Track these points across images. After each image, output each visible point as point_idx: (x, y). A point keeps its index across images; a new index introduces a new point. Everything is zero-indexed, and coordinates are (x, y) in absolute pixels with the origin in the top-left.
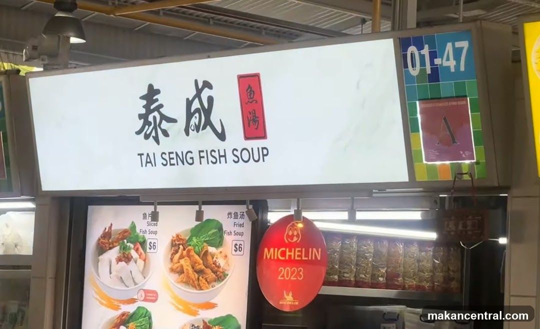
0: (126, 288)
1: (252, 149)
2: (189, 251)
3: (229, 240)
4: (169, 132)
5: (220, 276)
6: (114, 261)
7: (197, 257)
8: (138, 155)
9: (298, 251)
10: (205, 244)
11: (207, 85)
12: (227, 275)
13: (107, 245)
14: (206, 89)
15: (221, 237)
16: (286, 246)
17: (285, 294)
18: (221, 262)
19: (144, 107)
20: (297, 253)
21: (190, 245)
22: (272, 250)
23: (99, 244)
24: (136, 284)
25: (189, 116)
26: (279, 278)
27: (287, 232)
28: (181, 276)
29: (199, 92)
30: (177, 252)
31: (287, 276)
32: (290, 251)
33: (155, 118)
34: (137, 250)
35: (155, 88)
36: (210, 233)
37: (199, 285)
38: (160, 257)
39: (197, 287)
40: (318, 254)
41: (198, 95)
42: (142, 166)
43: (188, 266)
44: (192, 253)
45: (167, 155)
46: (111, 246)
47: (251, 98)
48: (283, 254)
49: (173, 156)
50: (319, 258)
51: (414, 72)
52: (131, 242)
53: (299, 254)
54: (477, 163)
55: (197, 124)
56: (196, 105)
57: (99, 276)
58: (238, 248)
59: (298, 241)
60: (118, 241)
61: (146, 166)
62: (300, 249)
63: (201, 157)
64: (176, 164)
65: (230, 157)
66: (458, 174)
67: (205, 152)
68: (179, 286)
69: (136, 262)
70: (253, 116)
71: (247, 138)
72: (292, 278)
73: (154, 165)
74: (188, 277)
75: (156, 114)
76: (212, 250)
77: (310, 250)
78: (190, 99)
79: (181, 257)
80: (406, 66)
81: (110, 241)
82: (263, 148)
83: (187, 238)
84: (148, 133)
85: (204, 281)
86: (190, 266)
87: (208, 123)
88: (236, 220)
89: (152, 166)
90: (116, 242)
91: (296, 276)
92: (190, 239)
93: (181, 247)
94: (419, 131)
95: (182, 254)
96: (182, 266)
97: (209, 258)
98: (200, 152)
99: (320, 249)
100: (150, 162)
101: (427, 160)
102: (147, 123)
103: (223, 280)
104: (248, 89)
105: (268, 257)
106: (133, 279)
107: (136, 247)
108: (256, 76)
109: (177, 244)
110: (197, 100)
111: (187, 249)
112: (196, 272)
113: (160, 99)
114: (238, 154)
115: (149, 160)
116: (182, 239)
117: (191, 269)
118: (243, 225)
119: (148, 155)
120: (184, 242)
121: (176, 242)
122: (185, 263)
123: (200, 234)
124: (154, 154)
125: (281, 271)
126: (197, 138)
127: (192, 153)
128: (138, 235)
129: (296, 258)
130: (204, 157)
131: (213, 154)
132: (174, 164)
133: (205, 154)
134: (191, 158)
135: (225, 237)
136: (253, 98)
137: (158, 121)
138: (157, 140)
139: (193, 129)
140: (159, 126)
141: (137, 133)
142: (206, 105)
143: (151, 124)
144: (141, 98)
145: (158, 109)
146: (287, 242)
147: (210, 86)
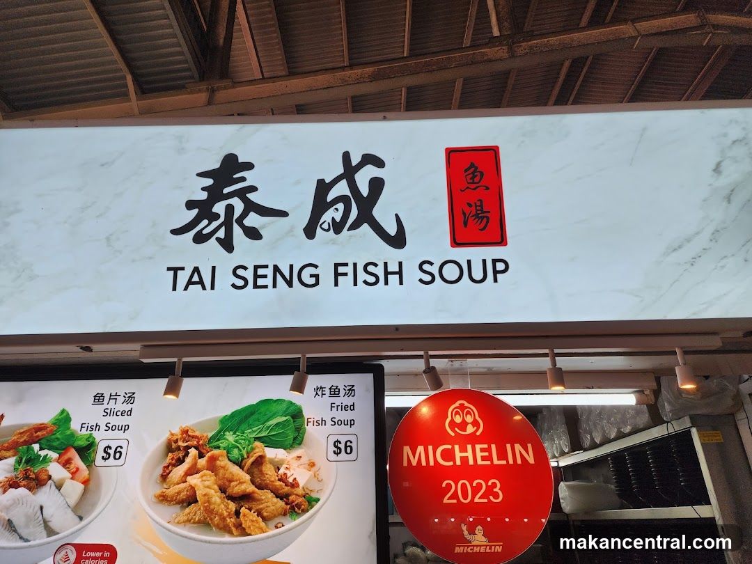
1: (469, 262)
2: (213, 459)
3: (318, 437)
4: (262, 232)
5: (295, 502)
7: (235, 470)
8: (169, 269)
9: (482, 450)
10: (257, 443)
11: (370, 159)
12: (318, 500)
14: (369, 167)
15: (300, 430)
16: (451, 441)
17: (466, 533)
18: (300, 475)
20: (479, 454)
21: (218, 447)
22: (420, 449)
26: (446, 501)
27: (450, 418)
28: (187, 510)
29: (349, 172)
30: (180, 461)
32: (463, 450)
33: (230, 209)
34: (66, 464)
35: (240, 161)
36: (273, 422)
37: (239, 526)
39: (233, 529)
40: (528, 453)
41: (348, 175)
42: (174, 289)
43: (208, 487)
44: (223, 462)
45: (251, 270)
47: (474, 183)
48: (448, 455)
49: (269, 272)
50: (531, 460)
52: (51, 448)
53: (486, 454)
55: (338, 220)
58: (342, 448)
59: (478, 433)
60: (14, 446)
61: (186, 289)
62: (486, 446)
63: (337, 275)
64: (271, 285)
65: (412, 274)
67: (351, 267)
69: (59, 487)
70: (477, 210)
72: (476, 500)
73: (208, 283)
74: (209, 511)
75: (235, 201)
76: (271, 453)
77: (508, 446)
78: (328, 181)
82: (494, 261)
83: (210, 435)
84: (205, 232)
85: (253, 516)
86: (216, 487)
87: (366, 217)
88: (337, 401)
89: (204, 288)
90: (8, 449)
91: (485, 496)
92: (218, 436)
93: (193, 451)
95: (195, 464)
96: (192, 488)
97: (269, 470)
98: (337, 266)
99: (529, 446)
100: (201, 282)
102: (206, 215)
103: (305, 511)
104: (470, 168)
105: (414, 463)
106: (45, 523)
107: (66, 457)
109: (182, 447)
110: (344, 181)
111: (209, 454)
112: (231, 498)
113: (251, 178)
114: (434, 270)
115: (196, 278)
116: (196, 437)
117: (219, 494)
118: (353, 407)
119: (196, 270)
120: (201, 442)
121: (180, 443)
122: (203, 484)
123: (243, 426)
124: (214, 268)
125: (449, 486)
126: (334, 242)
127: (316, 266)
128: (73, 435)
129: (480, 462)
130: (346, 274)
131: (371, 268)
132: (266, 287)
133: (349, 269)
134: (312, 276)
135: (310, 429)
136: (478, 183)
137: (237, 213)
138: (227, 244)
139: (326, 227)
140: (240, 221)
141: (176, 232)
142: (365, 191)
143: (217, 216)
144: (202, 175)
145: (241, 194)
146: (453, 434)
147: (379, 163)
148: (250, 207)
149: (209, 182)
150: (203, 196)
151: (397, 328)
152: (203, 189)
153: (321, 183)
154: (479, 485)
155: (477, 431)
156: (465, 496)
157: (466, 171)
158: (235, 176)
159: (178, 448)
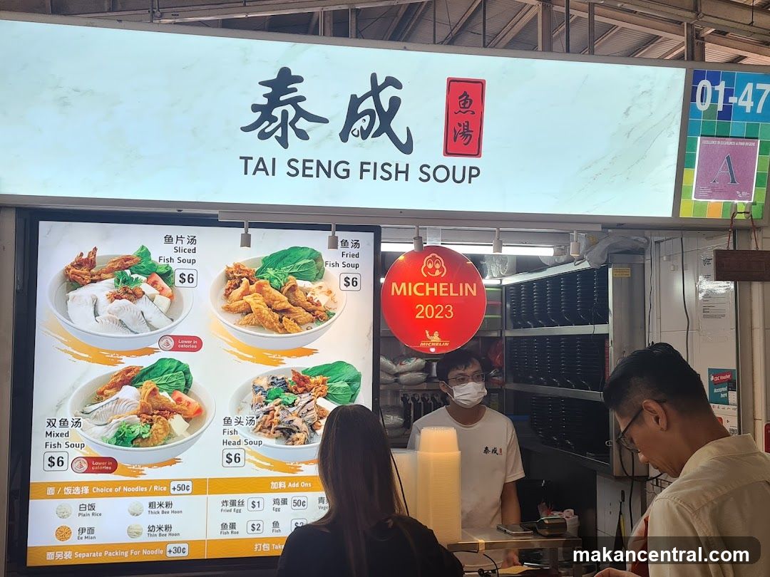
1: (454, 167)
2: (260, 287)
3: (334, 275)
4: (309, 134)
5: (319, 315)
6: (103, 300)
7: (277, 293)
8: (241, 158)
9: (444, 287)
10: (290, 277)
11: (392, 82)
12: (334, 314)
13: (86, 277)
14: (390, 88)
15: (321, 269)
16: (424, 280)
17: (428, 335)
18: (323, 299)
20: (441, 289)
21: (263, 278)
22: (403, 285)
23: (67, 276)
24: (153, 328)
26: (417, 317)
27: (425, 265)
28: (246, 317)
29: (376, 91)
30: (237, 286)
31: (430, 315)
32: (432, 286)
33: (285, 114)
34: (154, 284)
35: (292, 74)
36: (300, 263)
37: (282, 327)
39: (279, 329)
40: (473, 290)
41: (373, 93)
42: (246, 173)
43: (258, 303)
44: (268, 288)
45: (301, 163)
46: (94, 278)
47: (464, 108)
48: (421, 289)
49: (314, 165)
50: (474, 293)
51: (702, 107)
52: (139, 273)
53: (446, 289)
54: (754, 204)
55: (365, 128)
57: (70, 320)
58: (350, 282)
60: (111, 271)
61: (254, 173)
62: (447, 284)
63: (362, 171)
64: (315, 175)
65: (415, 173)
67: (372, 165)
69: (152, 300)
70: (464, 129)
71: (448, 153)
72: (437, 317)
73: (270, 171)
74: (261, 318)
75: (289, 108)
76: (300, 283)
77: (461, 285)
78: (359, 97)
80: (694, 99)
81: (93, 271)
82: (471, 168)
83: (256, 270)
84: (266, 131)
85: (291, 322)
86: (264, 304)
87: (386, 128)
88: (346, 251)
89: (267, 174)
90: (107, 273)
91: (442, 315)
92: (262, 270)
93: (245, 280)
94: (694, 168)
95: (248, 288)
96: (248, 304)
97: (300, 294)
98: (362, 164)
99: (475, 285)
100: (265, 169)
101: (697, 198)
102: (267, 117)
103: (325, 320)
104: (462, 96)
105: (399, 293)
106: (147, 322)
107: (152, 280)
108: (480, 84)
109: (238, 276)
110: (371, 98)
111: (257, 283)
112: (274, 311)
113: (301, 89)
114: (430, 171)
115: (261, 167)
116: (246, 270)
117: (267, 308)
118: (357, 256)
119: (261, 160)
120: (250, 274)
121: (235, 274)
122: (254, 301)
123: (280, 264)
124: (274, 159)
125: (420, 308)
126: (361, 145)
127: (348, 163)
128: (154, 265)
129: (441, 294)
130: (368, 171)
131: (386, 167)
132: (311, 176)
133: (371, 167)
134: (344, 170)
135: (327, 268)
136: (468, 108)
137: (291, 117)
138: (283, 142)
139: (356, 134)
140: (293, 124)
141: (245, 129)
142: (386, 107)
143: (275, 119)
144: (263, 83)
145: (294, 102)
146: (425, 276)
147: (398, 85)
148: (301, 113)
149: (269, 90)
150: (265, 101)
151: (401, 211)
152: (265, 96)
153: (353, 97)
154: (440, 308)
155: (442, 273)
156: (430, 314)
157: (460, 98)
158: (289, 87)
159: (235, 277)
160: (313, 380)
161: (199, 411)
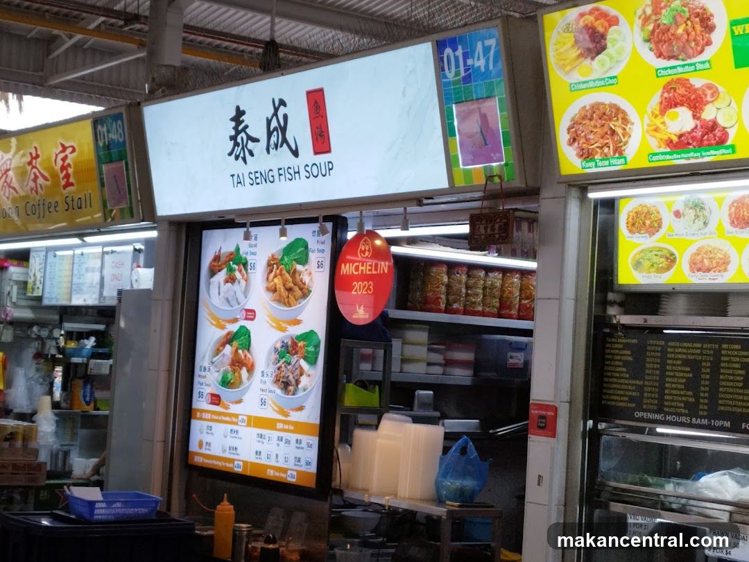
0: (230, 308)
1: (320, 163)
2: (281, 270)
3: (313, 257)
4: (254, 152)
5: (305, 293)
6: (222, 283)
7: (287, 275)
8: (231, 176)
9: (370, 265)
10: (294, 262)
11: (282, 103)
12: (311, 291)
13: (217, 268)
14: (282, 107)
15: (307, 255)
16: (359, 261)
17: (358, 308)
18: (306, 279)
19: (233, 128)
20: (368, 268)
21: (283, 264)
22: (348, 265)
23: (211, 267)
24: (239, 304)
25: (270, 134)
26: (353, 292)
27: (360, 247)
28: (274, 295)
29: (276, 110)
30: (271, 271)
31: (360, 290)
32: (363, 266)
33: (242, 139)
34: (240, 271)
35: (241, 109)
36: (299, 251)
37: (288, 302)
38: (258, 276)
39: (287, 304)
40: (386, 267)
41: (275, 114)
42: (234, 186)
43: (280, 284)
44: (284, 272)
45: (253, 174)
46: (220, 268)
47: (318, 113)
48: (357, 268)
49: (258, 175)
50: (386, 271)
51: (450, 75)
52: (237, 264)
53: (370, 268)
54: (506, 165)
55: (276, 142)
56: (274, 124)
57: (210, 298)
58: (320, 265)
59: (369, 256)
61: (237, 186)
62: (371, 263)
63: (280, 175)
64: (261, 183)
65: (303, 173)
66: (490, 177)
67: (283, 170)
68: (272, 303)
69: (239, 283)
70: (320, 131)
71: (316, 153)
72: (364, 292)
73: (242, 183)
74: (280, 295)
75: (243, 135)
76: (299, 267)
78: (269, 118)
79: (275, 276)
80: (443, 69)
81: (219, 263)
82: (329, 163)
83: (280, 257)
84: (237, 154)
85: (293, 298)
86: (282, 284)
87: (285, 141)
88: (319, 239)
89: (242, 186)
90: (224, 264)
91: (366, 291)
92: (282, 259)
93: (275, 266)
94: (455, 136)
95: (276, 272)
96: (275, 285)
97: (297, 276)
98: (280, 169)
99: (387, 263)
100: (240, 183)
101: (464, 165)
102: (236, 144)
103: (307, 296)
104: (315, 105)
105: (345, 273)
106: (237, 299)
107: (240, 268)
108: (321, 91)
109: (272, 264)
110: (275, 118)
111: (280, 268)
112: (287, 289)
113: (245, 119)
115: (239, 180)
116: (276, 259)
117: (283, 287)
118: (324, 243)
119: (238, 175)
120: (277, 261)
121: (271, 262)
122: (278, 282)
123: (290, 253)
124: (243, 174)
125: (355, 285)
126: (276, 156)
127: (272, 171)
128: (241, 257)
129: (367, 272)
130: (282, 175)
131: (289, 171)
132: (259, 183)
133: (283, 172)
134: (272, 176)
135: (310, 255)
137: (245, 142)
138: (245, 161)
139: (273, 147)
140: (246, 146)
141: (229, 154)
142: (282, 123)
143: (239, 144)
144: (231, 120)
145: (244, 130)
146: (360, 257)
147: (285, 104)
149: (234, 123)
150: (233, 133)
154: (366, 285)
155: (369, 254)
158: (241, 119)
160: (299, 344)
161: (253, 365)
